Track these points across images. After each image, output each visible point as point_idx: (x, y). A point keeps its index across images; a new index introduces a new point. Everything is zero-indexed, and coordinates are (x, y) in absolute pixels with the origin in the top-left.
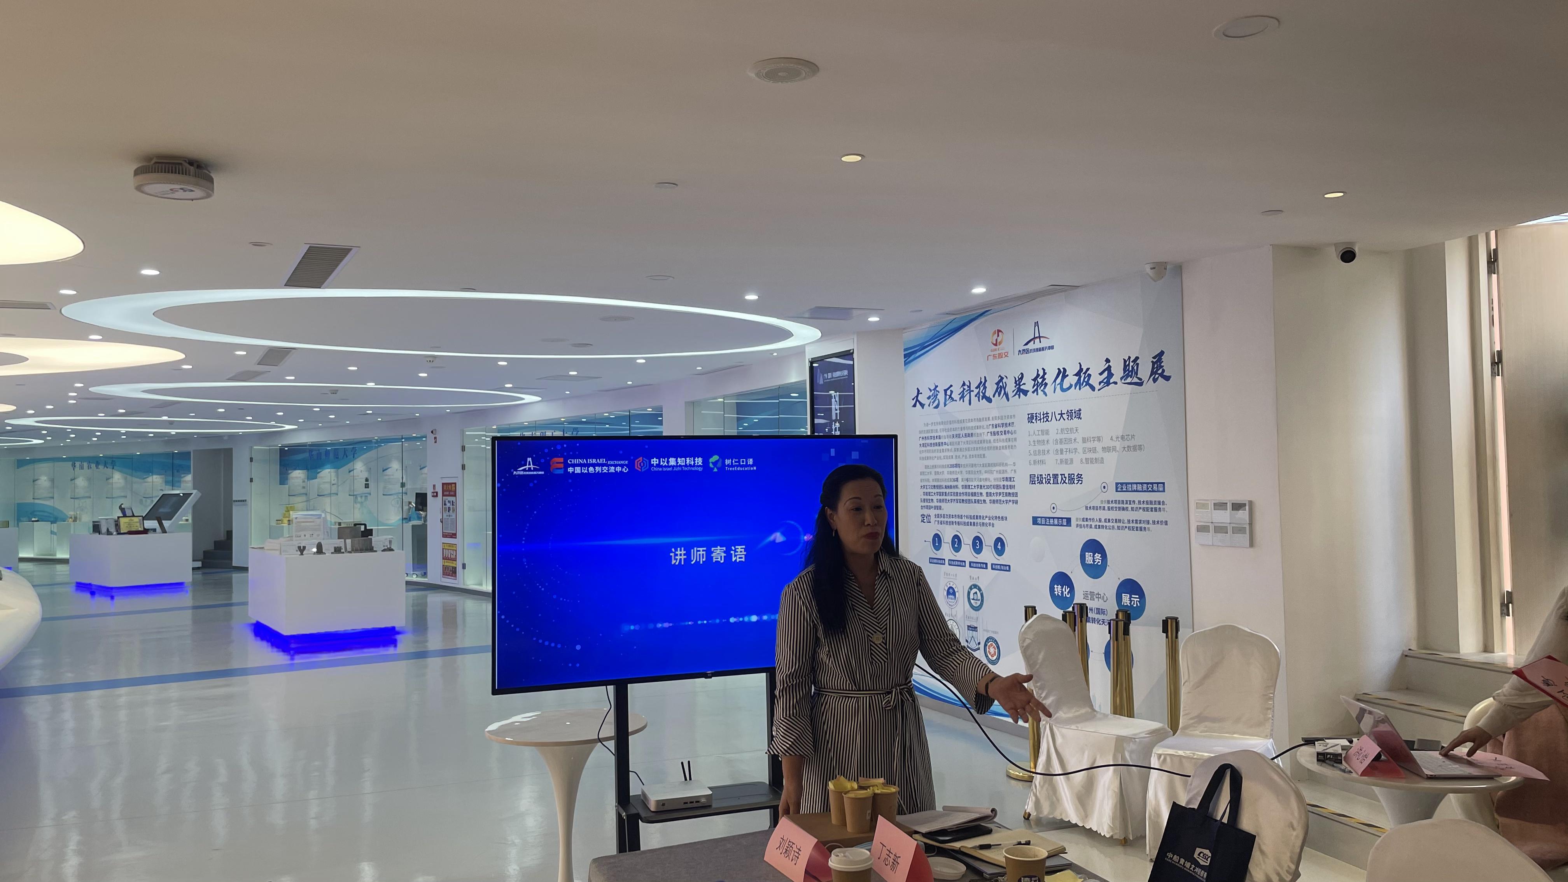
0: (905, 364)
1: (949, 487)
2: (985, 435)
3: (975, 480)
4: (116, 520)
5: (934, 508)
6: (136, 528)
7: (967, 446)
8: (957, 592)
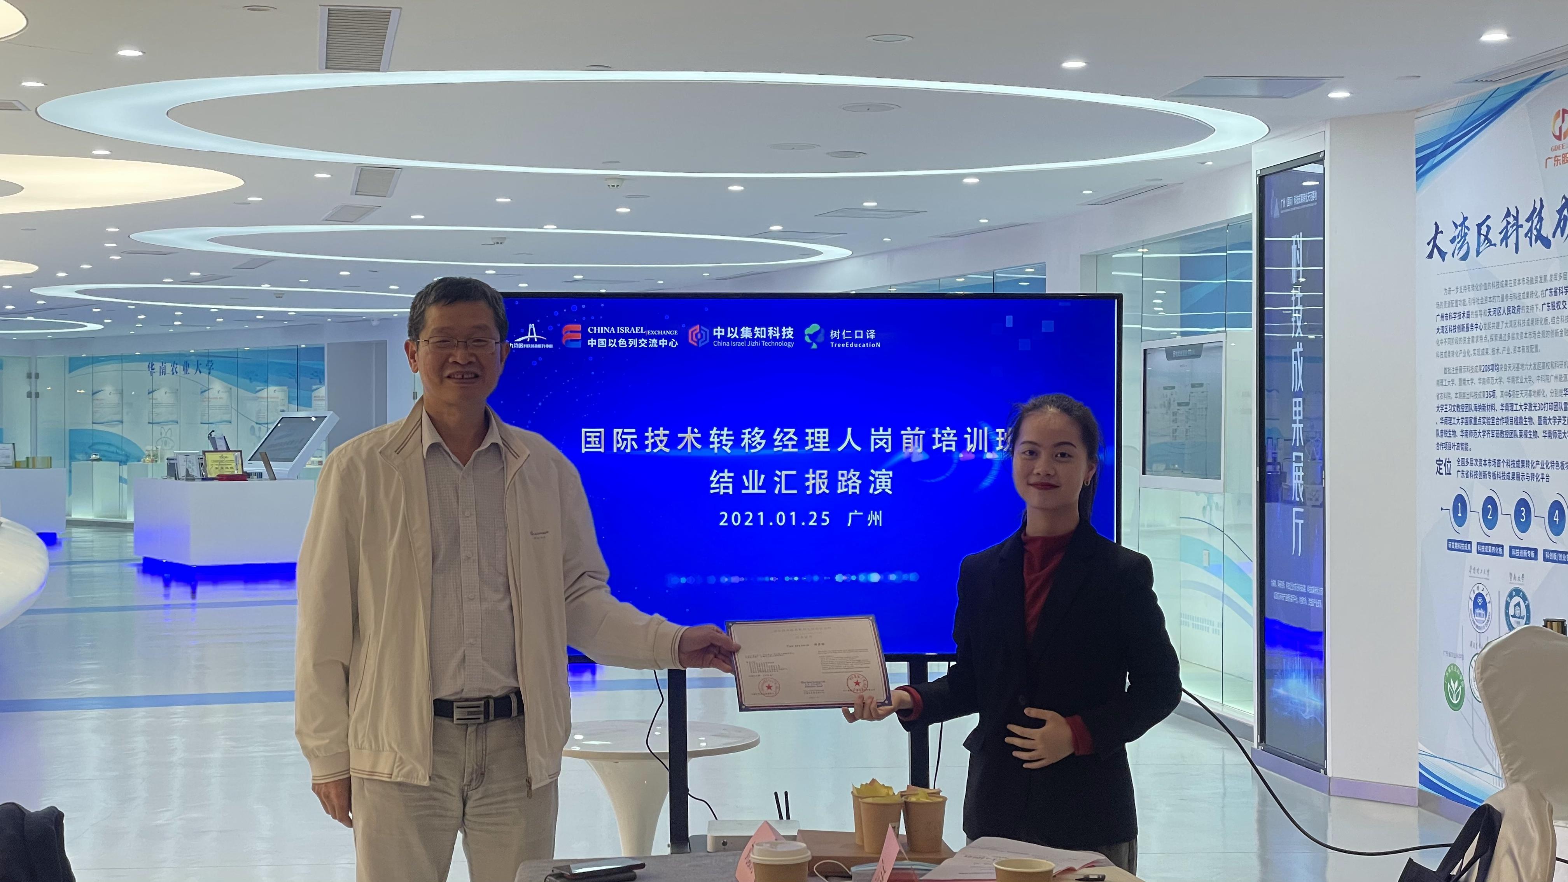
0: (1419, 177)
1: (1482, 408)
2: (1538, 310)
3: (1522, 394)
4: (201, 457)
5: (1456, 447)
6: (230, 470)
7: (1511, 330)
8: (1489, 603)
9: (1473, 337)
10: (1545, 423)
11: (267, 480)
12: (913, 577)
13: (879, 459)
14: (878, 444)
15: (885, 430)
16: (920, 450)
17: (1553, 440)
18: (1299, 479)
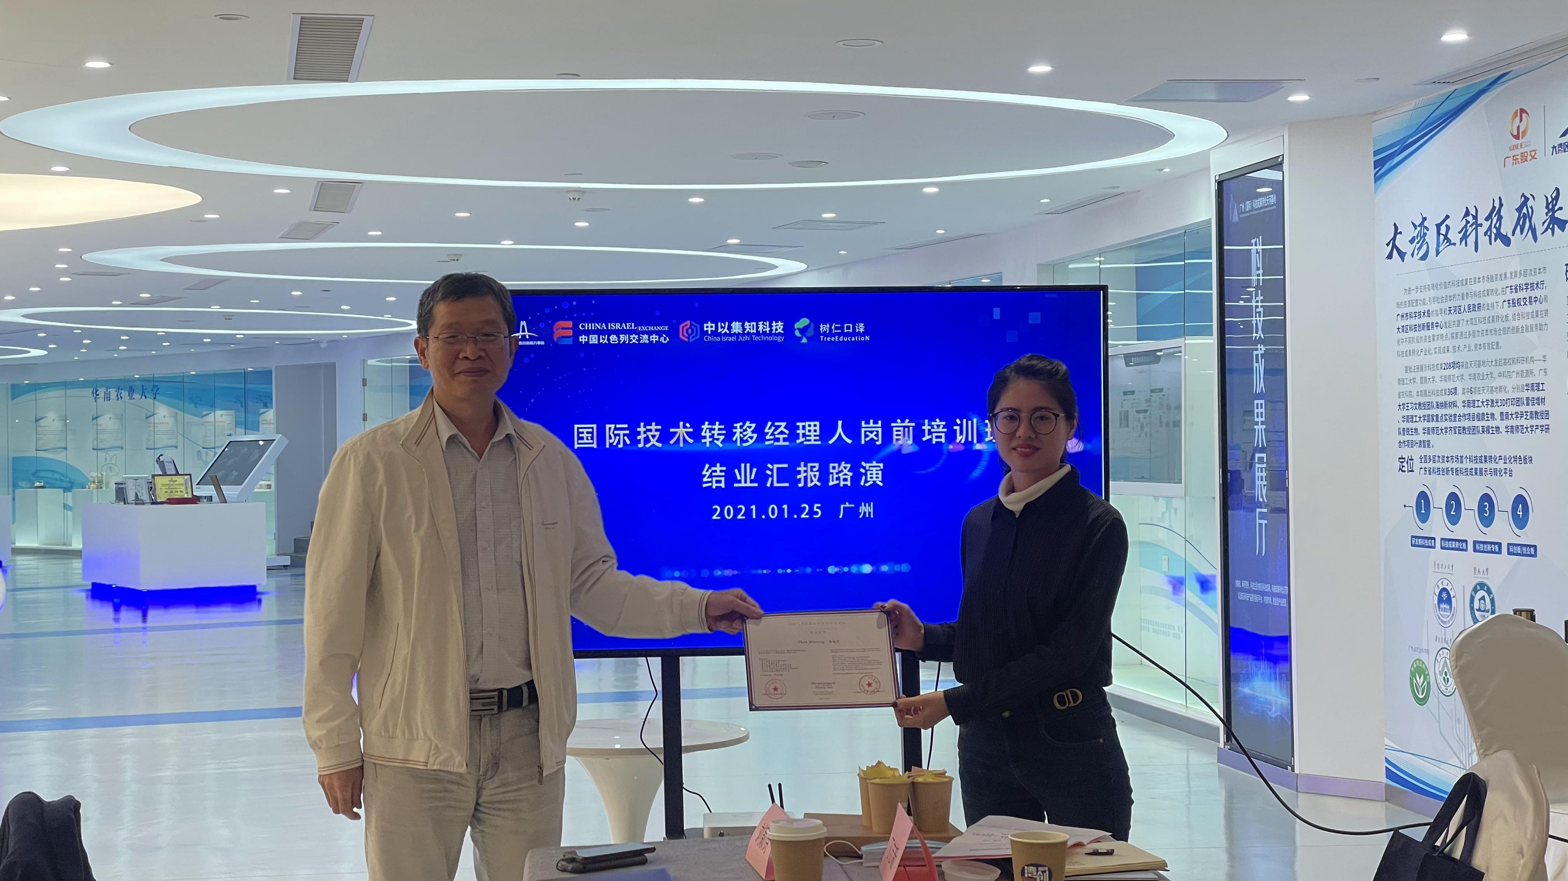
1: (1443, 405)
2: (1499, 307)
3: (1483, 390)
4: (151, 481)
5: (1418, 444)
6: (179, 493)
7: (1471, 328)
8: (1454, 597)
9: (1434, 335)
10: (1507, 418)
11: (218, 503)
12: (905, 568)
13: (870, 451)
14: (868, 436)
15: (875, 422)
16: (910, 442)
17: (1516, 435)
18: (1262, 480)
